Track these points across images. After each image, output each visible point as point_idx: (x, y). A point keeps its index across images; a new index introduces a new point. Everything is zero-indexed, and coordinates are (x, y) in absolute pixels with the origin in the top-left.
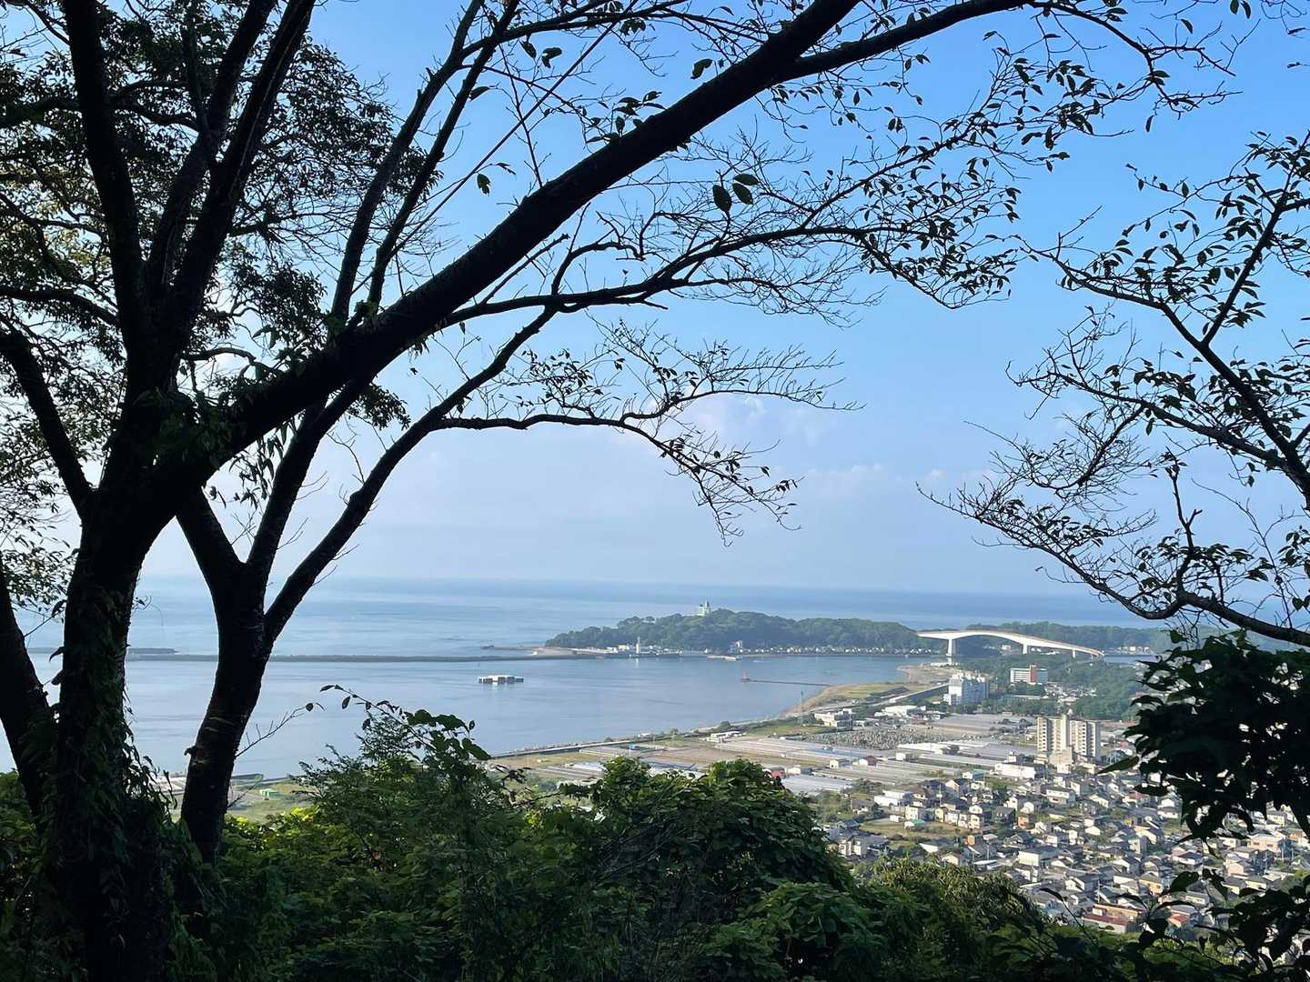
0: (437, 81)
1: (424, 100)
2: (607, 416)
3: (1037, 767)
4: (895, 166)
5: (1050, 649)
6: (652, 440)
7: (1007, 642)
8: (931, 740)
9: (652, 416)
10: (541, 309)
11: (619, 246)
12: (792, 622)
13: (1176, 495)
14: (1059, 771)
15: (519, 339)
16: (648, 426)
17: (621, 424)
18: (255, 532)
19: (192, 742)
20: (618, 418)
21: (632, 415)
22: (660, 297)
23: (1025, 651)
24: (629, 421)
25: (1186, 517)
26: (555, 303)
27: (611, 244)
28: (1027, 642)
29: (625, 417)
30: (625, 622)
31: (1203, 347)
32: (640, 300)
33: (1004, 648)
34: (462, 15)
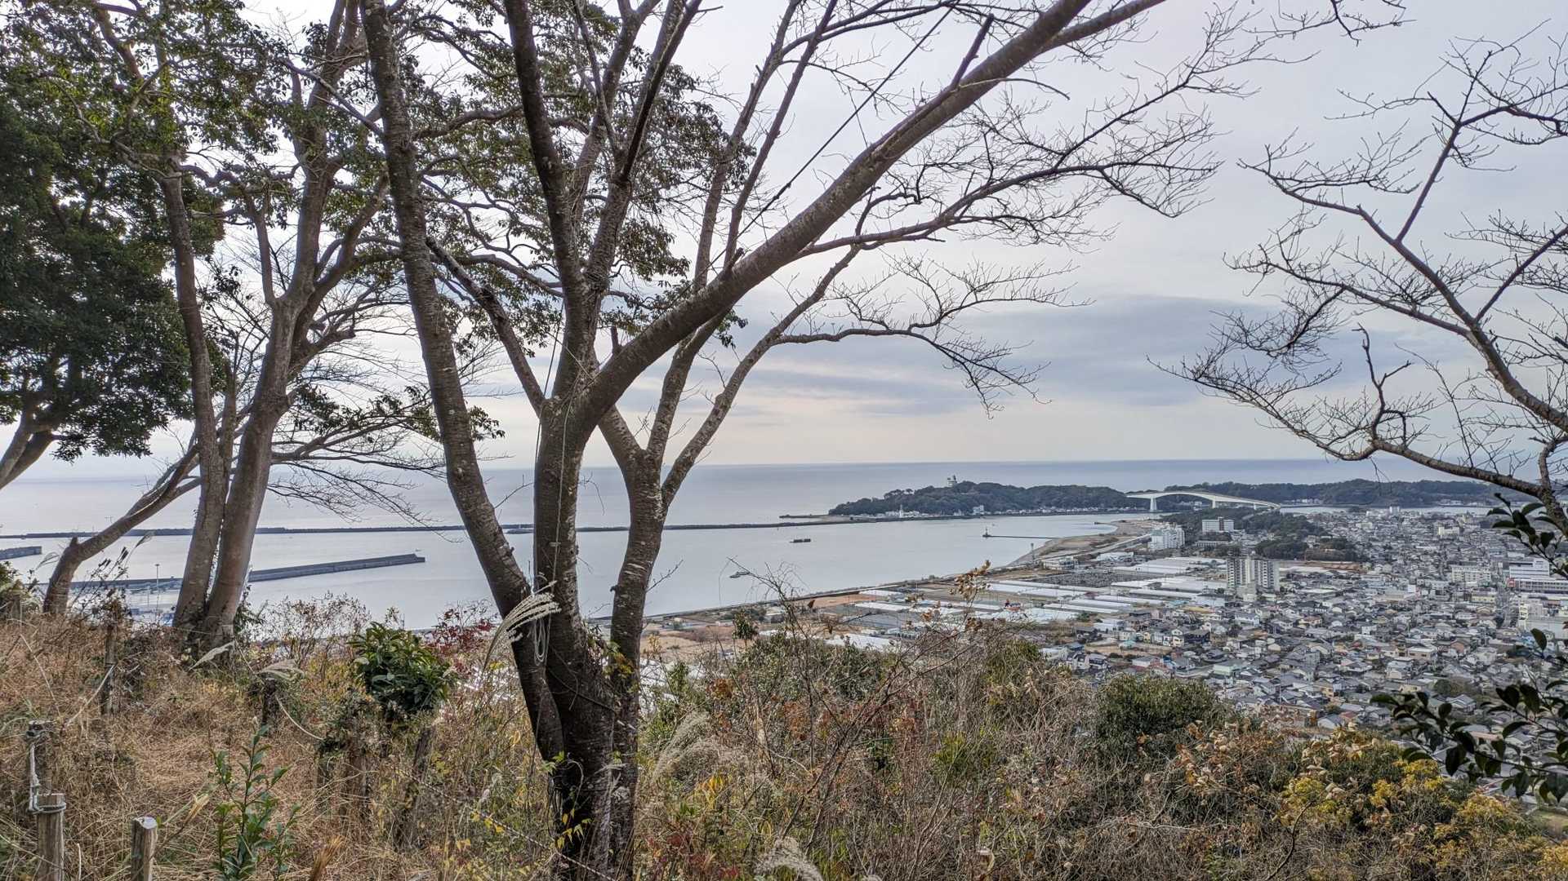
0: (764, 76)
1: (756, 91)
2: (898, 328)
3: (1227, 597)
4: (1130, 112)
5: (1235, 503)
6: (932, 343)
7: (1199, 499)
8: (1139, 578)
9: (931, 325)
10: (847, 249)
11: (905, 196)
12: (1022, 489)
13: (1369, 362)
14: (1245, 600)
15: (833, 272)
16: (929, 333)
17: (908, 333)
18: (651, 427)
19: (615, 583)
20: (906, 328)
21: (916, 325)
22: (941, 233)
23: (1214, 506)
24: (914, 330)
25: (1378, 379)
26: (859, 243)
27: (900, 195)
28: (1216, 499)
29: (911, 326)
30: (890, 494)
31: (1397, 244)
32: (924, 236)
33: (1197, 503)
34: (780, 22)
